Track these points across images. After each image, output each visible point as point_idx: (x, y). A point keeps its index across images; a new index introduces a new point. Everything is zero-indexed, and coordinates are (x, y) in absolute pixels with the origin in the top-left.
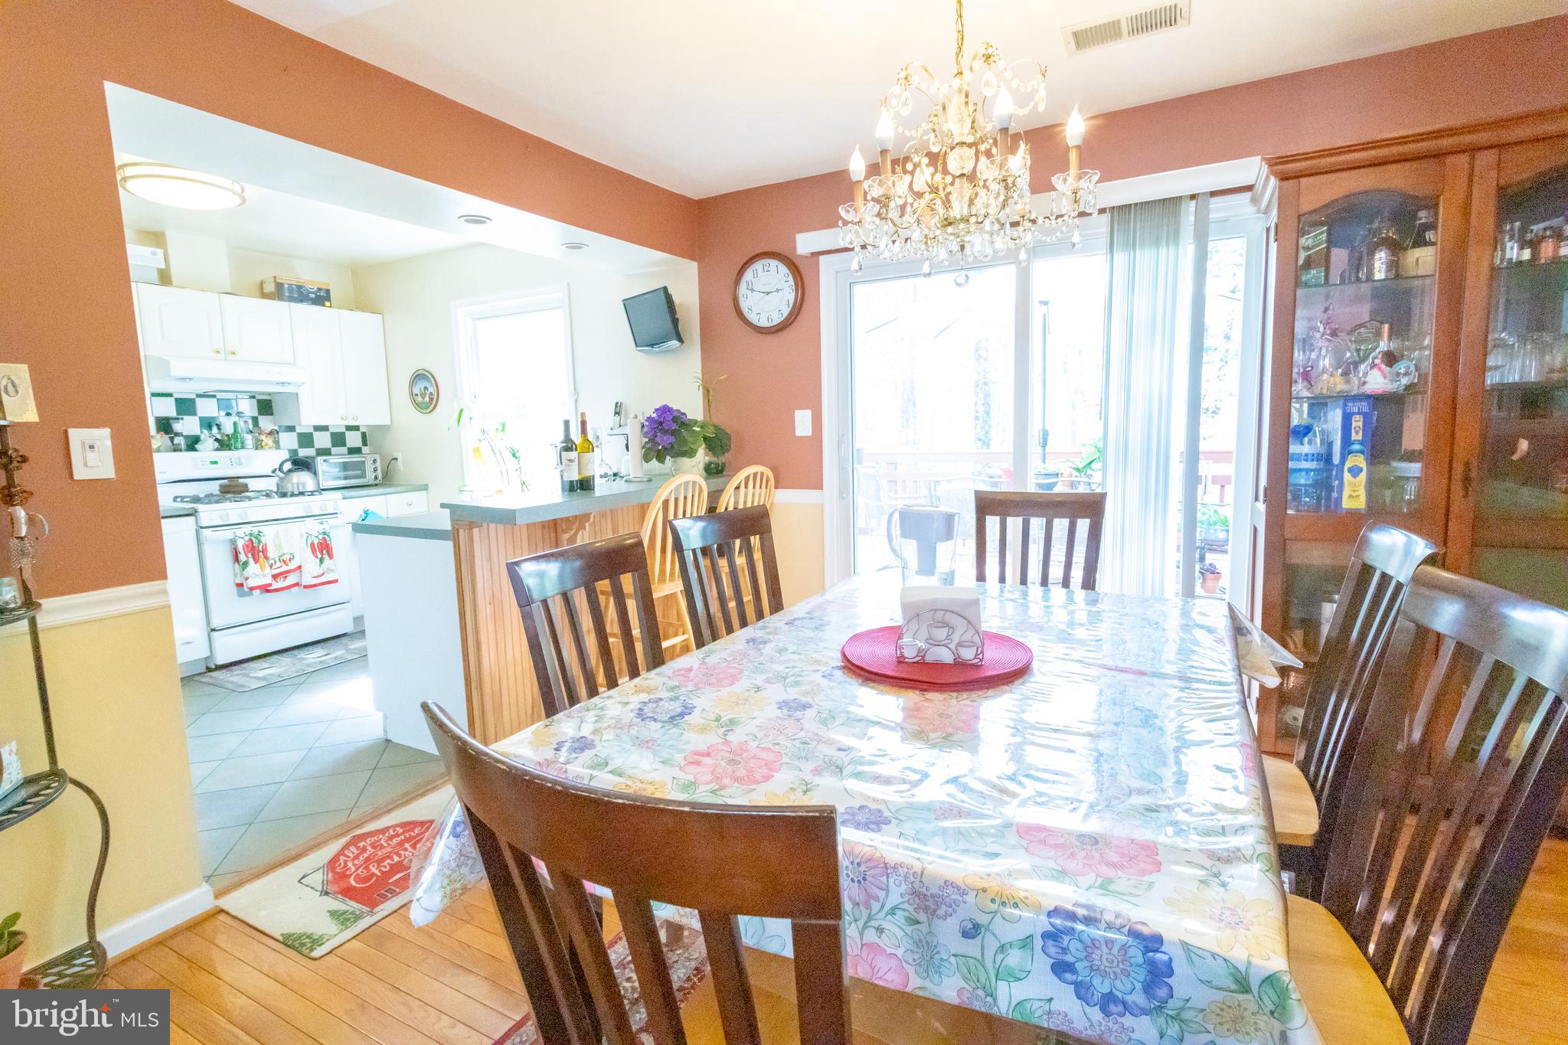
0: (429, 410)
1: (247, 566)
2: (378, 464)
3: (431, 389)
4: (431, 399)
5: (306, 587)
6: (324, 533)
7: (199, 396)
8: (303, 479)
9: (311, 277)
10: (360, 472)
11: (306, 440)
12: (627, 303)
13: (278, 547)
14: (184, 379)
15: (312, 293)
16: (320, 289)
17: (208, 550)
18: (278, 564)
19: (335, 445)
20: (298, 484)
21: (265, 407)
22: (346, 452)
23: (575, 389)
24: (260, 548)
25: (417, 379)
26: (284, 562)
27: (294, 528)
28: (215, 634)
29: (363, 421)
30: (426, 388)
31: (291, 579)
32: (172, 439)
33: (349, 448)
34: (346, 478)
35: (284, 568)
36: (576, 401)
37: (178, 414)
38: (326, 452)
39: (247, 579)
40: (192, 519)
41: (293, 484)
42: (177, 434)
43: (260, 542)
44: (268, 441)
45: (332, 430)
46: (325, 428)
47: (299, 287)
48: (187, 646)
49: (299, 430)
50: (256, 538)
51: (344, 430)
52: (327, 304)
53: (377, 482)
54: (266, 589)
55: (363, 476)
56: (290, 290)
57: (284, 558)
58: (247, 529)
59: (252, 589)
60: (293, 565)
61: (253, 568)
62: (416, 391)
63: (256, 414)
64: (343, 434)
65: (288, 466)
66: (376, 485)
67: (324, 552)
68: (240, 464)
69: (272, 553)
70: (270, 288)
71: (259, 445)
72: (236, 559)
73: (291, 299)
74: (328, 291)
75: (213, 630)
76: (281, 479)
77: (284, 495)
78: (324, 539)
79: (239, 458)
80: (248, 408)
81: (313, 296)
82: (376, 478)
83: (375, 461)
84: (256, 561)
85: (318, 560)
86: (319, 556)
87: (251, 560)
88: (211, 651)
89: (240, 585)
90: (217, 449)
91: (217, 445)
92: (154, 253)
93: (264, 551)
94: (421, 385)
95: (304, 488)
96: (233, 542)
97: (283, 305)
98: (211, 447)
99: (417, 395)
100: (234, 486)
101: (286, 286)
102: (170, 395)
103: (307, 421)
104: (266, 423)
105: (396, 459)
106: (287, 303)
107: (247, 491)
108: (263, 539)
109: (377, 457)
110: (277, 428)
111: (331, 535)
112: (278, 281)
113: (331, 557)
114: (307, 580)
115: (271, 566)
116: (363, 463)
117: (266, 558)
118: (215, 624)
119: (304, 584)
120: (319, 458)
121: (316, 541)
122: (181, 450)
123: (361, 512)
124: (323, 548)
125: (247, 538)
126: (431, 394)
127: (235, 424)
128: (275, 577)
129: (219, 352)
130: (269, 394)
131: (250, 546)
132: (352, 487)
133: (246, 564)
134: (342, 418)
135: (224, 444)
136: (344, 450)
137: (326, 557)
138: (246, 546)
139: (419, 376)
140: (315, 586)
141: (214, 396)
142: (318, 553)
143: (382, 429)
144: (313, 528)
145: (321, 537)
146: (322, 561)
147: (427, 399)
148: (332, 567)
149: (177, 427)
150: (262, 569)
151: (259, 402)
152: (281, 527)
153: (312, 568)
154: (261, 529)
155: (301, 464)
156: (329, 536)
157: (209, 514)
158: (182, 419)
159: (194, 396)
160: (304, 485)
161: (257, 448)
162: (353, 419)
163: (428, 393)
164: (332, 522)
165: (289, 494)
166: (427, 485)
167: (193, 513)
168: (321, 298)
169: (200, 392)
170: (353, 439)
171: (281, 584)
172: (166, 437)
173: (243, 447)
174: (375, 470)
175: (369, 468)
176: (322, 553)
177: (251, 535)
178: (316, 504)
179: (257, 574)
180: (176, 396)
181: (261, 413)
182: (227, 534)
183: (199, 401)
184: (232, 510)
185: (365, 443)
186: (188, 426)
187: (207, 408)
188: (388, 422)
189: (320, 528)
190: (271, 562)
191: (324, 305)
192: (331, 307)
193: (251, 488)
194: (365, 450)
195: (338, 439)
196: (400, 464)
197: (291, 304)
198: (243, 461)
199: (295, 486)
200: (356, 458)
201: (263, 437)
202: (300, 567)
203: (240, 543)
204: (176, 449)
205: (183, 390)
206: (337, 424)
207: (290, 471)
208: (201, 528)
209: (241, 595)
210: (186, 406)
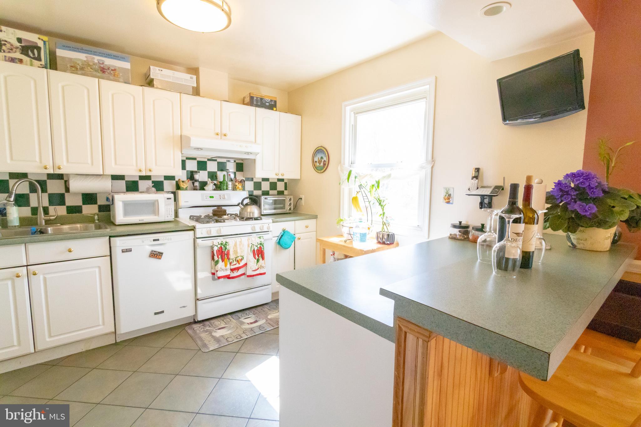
0: (323, 171)
1: (217, 264)
2: (292, 201)
3: (325, 159)
4: (324, 164)
5: (248, 276)
6: (261, 244)
7: (208, 160)
8: (254, 210)
9: (267, 93)
10: (282, 205)
11: (258, 186)
12: (500, 82)
13: (236, 252)
14: (198, 149)
15: (268, 102)
16: (271, 101)
17: (199, 251)
18: (235, 263)
19: (271, 189)
20: (250, 213)
21: (240, 167)
22: (276, 193)
23: (432, 158)
24: (226, 253)
25: (317, 153)
26: (238, 261)
27: (244, 239)
28: (199, 302)
29: (286, 177)
30: (322, 158)
31: (241, 272)
32: (193, 183)
33: (278, 191)
34: (275, 209)
35: (237, 266)
36: (432, 167)
37: (198, 170)
38: (266, 193)
39: (217, 271)
40: (192, 232)
41: (247, 213)
42: (196, 181)
43: (226, 248)
44: (239, 186)
45: (270, 181)
46: (267, 180)
47: (261, 99)
48: (183, 308)
49: (255, 180)
50: (224, 246)
51: (276, 181)
52: (275, 109)
53: (290, 212)
54: (228, 277)
55: (283, 208)
56: (257, 101)
57: (238, 259)
58: (220, 240)
59: (219, 278)
60: (242, 264)
61: (221, 264)
62: (316, 159)
63: (235, 171)
64: (276, 183)
65: (247, 201)
66: (290, 213)
67: (260, 255)
68: (224, 198)
69: (232, 256)
70: (247, 100)
71: (234, 188)
72: (213, 258)
73: (257, 106)
74: (275, 102)
75: (198, 299)
76: (242, 209)
77: (242, 218)
78: (260, 247)
79: (224, 195)
80: (231, 167)
81: (267, 104)
82: (290, 209)
83: (290, 199)
84: (223, 260)
85: (256, 260)
86: (257, 257)
87: (220, 260)
88: (196, 312)
89: (213, 274)
90: (214, 190)
91: (214, 187)
92: (191, 78)
93: (228, 254)
94: (319, 156)
95: (253, 215)
96: (212, 247)
97: (252, 109)
98: (212, 189)
99: (316, 162)
100: (219, 212)
101: (255, 98)
102: (195, 159)
103: (259, 175)
104: (240, 176)
105: (301, 199)
106: (255, 107)
107: (225, 215)
108: (228, 247)
109: (292, 197)
110: (244, 179)
111: (264, 245)
112: (251, 95)
113: (263, 259)
114: (249, 273)
115: (231, 263)
116: (284, 200)
117: (228, 259)
118: (199, 297)
119: (247, 274)
120: (263, 197)
121: (256, 249)
122: (197, 190)
123: (281, 231)
124: (259, 253)
125: (219, 246)
126: (325, 161)
127: (224, 176)
128: (232, 270)
129: (218, 134)
130: (242, 160)
131: (221, 251)
132: (278, 214)
133: (217, 262)
134: (276, 175)
135: (219, 187)
136: (275, 192)
137: (260, 258)
138: (218, 251)
139: (320, 150)
140: (253, 276)
141: (216, 160)
142: (256, 256)
143: (295, 181)
144: (255, 240)
145: (259, 246)
146: (258, 261)
147: (322, 164)
148: (263, 265)
149: (197, 177)
150: (226, 266)
151: (237, 164)
152: (238, 239)
153: (252, 264)
154: (228, 240)
155: (254, 200)
156: (263, 245)
157: (202, 229)
158: (199, 172)
159: (206, 160)
160: (253, 213)
161: (233, 190)
162: (282, 175)
163: (323, 161)
164: (266, 236)
165: (245, 218)
166: (317, 216)
167: (193, 229)
168: (272, 106)
169: (209, 158)
170: (280, 186)
171: (236, 274)
172: (191, 182)
173: (227, 189)
174: (290, 205)
175: (287, 203)
176: (258, 256)
177: (222, 244)
178: (257, 225)
179: (223, 269)
180: (198, 159)
181: (237, 171)
182: (209, 243)
183: (208, 163)
184: (214, 228)
185: (286, 189)
186: (202, 176)
187: (212, 167)
188: (298, 177)
189: (258, 241)
190: (231, 261)
191: (273, 110)
192: (276, 111)
193: (228, 212)
194: (286, 192)
195: (273, 186)
196: (303, 202)
197: (257, 108)
198: (226, 197)
199: (249, 214)
200: (281, 198)
201: (237, 184)
202: (246, 264)
203: (216, 249)
204: (195, 189)
205: (202, 156)
206: (273, 177)
207: (247, 204)
208: (197, 238)
209: (214, 279)
210: (202, 165)
